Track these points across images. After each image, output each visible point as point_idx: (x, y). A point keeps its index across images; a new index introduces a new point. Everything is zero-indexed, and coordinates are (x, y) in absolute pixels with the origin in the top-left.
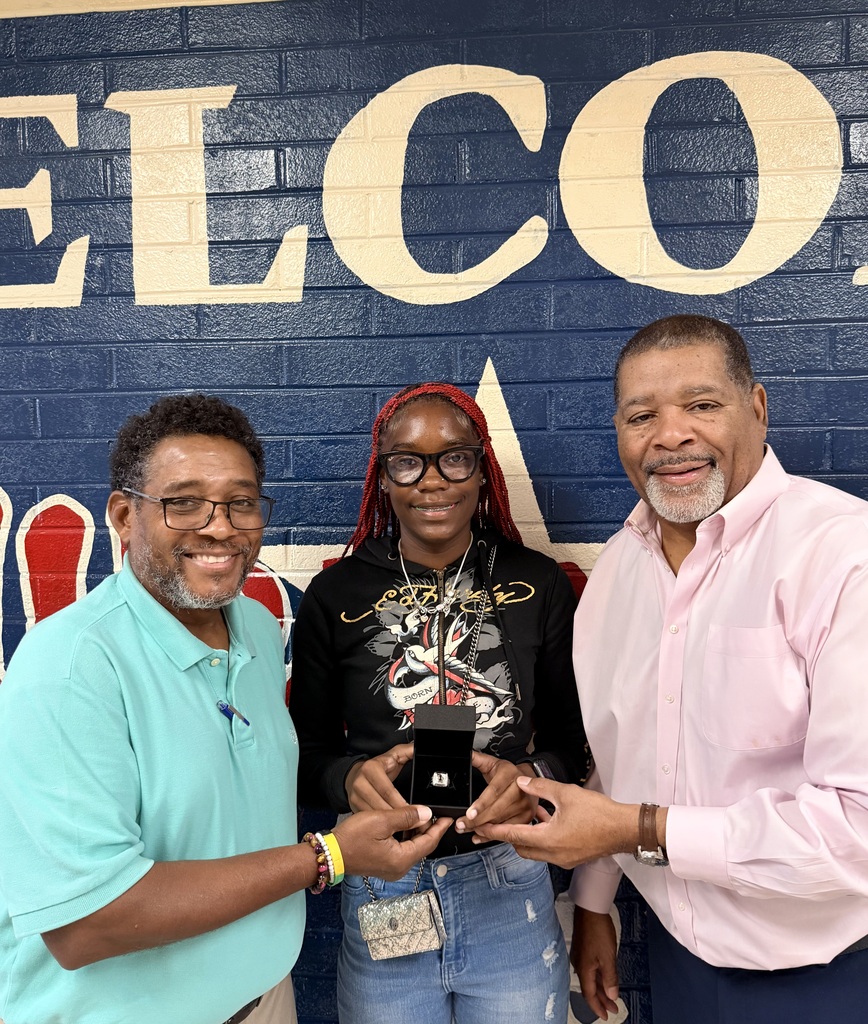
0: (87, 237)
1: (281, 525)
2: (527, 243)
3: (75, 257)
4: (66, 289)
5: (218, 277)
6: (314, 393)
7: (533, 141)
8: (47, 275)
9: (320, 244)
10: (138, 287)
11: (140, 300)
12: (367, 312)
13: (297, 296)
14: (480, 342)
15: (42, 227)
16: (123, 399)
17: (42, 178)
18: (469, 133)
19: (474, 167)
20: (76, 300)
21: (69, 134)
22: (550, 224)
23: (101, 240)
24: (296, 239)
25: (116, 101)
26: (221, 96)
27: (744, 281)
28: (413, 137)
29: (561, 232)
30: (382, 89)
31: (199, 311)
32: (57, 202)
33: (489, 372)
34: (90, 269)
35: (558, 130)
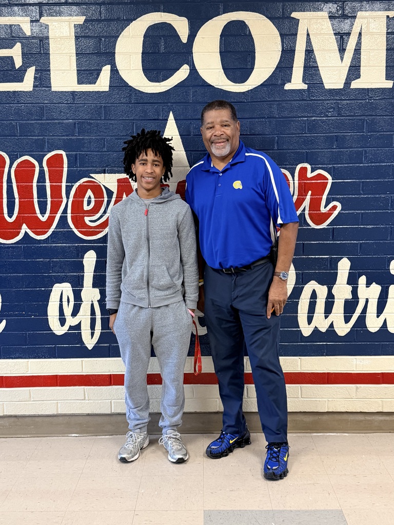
1: (103, 167)
2: (182, 74)
3: (30, 73)
4: (27, 84)
5: (80, 82)
6: (113, 122)
7: (184, 39)
8: (21, 80)
9: (115, 72)
10: (53, 85)
11: (53, 89)
12: (131, 95)
13: (107, 89)
14: (168, 106)
15: (18, 63)
16: (48, 123)
17: (18, 46)
18: (164, 36)
19: (165, 48)
20: (31, 89)
21: (27, 29)
22: (190, 67)
23: (39, 68)
24: (106, 71)
25: (44, 20)
26: (81, 20)
27: (251, 88)
28: (145, 36)
29: (193, 70)
30: (135, 20)
31: (73, 93)
32: (23, 54)
33: (171, 116)
34: (35, 78)
35: (192, 36)
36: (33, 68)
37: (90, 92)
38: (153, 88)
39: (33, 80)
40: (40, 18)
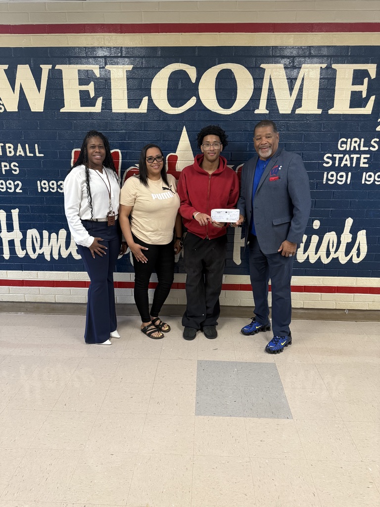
0: (102, 97)
2: (192, 102)
3: (100, 101)
4: (98, 108)
5: (129, 107)
6: (149, 132)
7: (194, 81)
8: (94, 105)
9: (150, 101)
10: (113, 108)
11: (113, 111)
12: (160, 115)
13: (146, 111)
14: (183, 122)
15: (92, 95)
16: (110, 132)
17: (92, 83)
18: (181, 78)
19: (182, 86)
20: (100, 111)
21: (97, 73)
22: (197, 98)
23: (105, 98)
24: (145, 99)
25: (108, 67)
26: (130, 67)
27: (234, 112)
28: (169, 78)
29: (199, 100)
30: (163, 68)
31: (125, 114)
32: (95, 89)
33: (184, 128)
34: (102, 104)
35: (198, 79)
37: (135, 113)
38: (173, 111)
40: (105, 66)
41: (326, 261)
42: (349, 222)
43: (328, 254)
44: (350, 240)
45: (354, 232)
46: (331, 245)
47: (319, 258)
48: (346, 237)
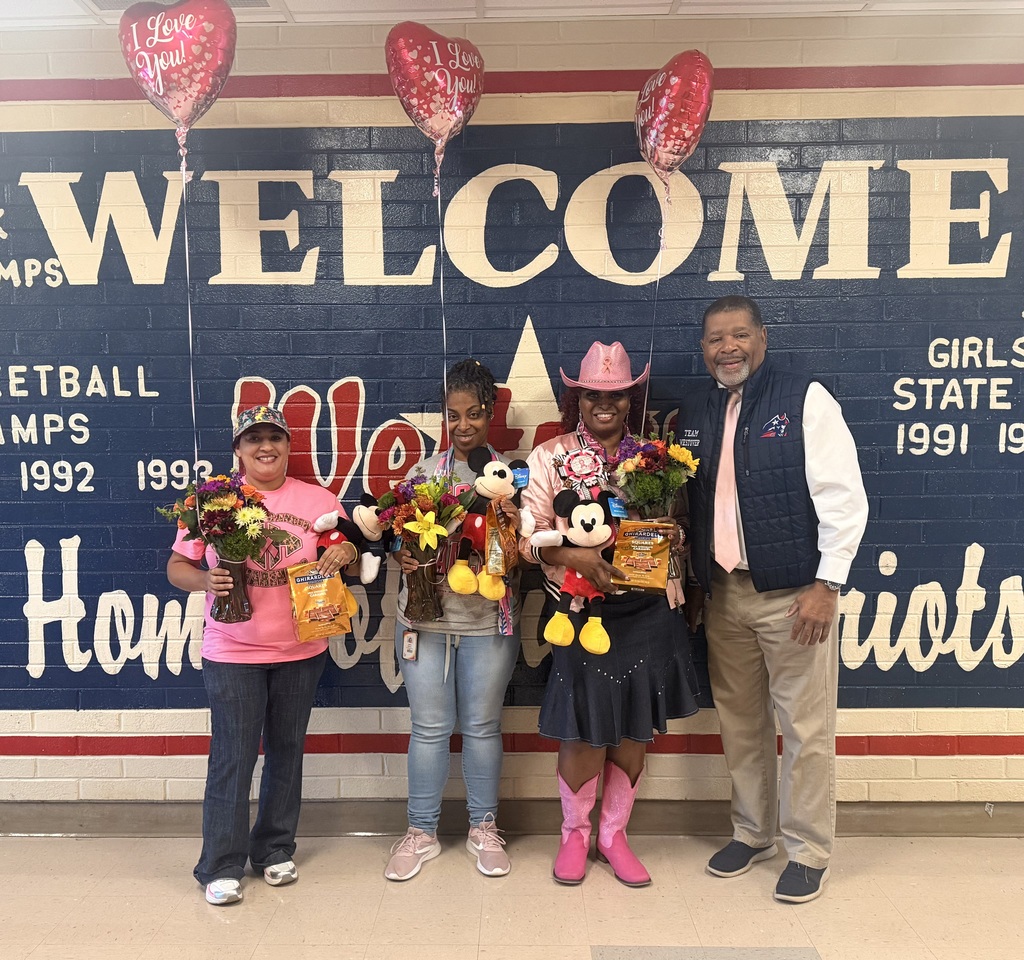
0: (318, 248)
1: (420, 402)
2: (548, 257)
3: (312, 258)
4: (307, 274)
5: (388, 271)
7: (551, 206)
8: (297, 268)
9: (443, 258)
10: (346, 276)
11: (347, 282)
12: (466, 290)
13: (429, 282)
14: (524, 307)
15: (294, 241)
16: (338, 335)
17: (294, 214)
18: (519, 200)
19: (522, 218)
20: (312, 282)
21: (309, 192)
22: (559, 248)
23: (325, 250)
25: (334, 175)
26: (392, 175)
27: (654, 279)
28: (490, 201)
29: (565, 253)
30: (475, 174)
31: (377, 288)
32: (302, 229)
33: (529, 322)
34: (319, 265)
35: (563, 201)
36: (317, 250)
37: (403, 286)
38: (501, 280)
39: (316, 267)
40: (329, 172)
41: (921, 664)
42: (975, 555)
43: (926, 645)
44: (981, 605)
45: (990, 580)
46: (931, 619)
47: (904, 654)
48: (970, 596)
